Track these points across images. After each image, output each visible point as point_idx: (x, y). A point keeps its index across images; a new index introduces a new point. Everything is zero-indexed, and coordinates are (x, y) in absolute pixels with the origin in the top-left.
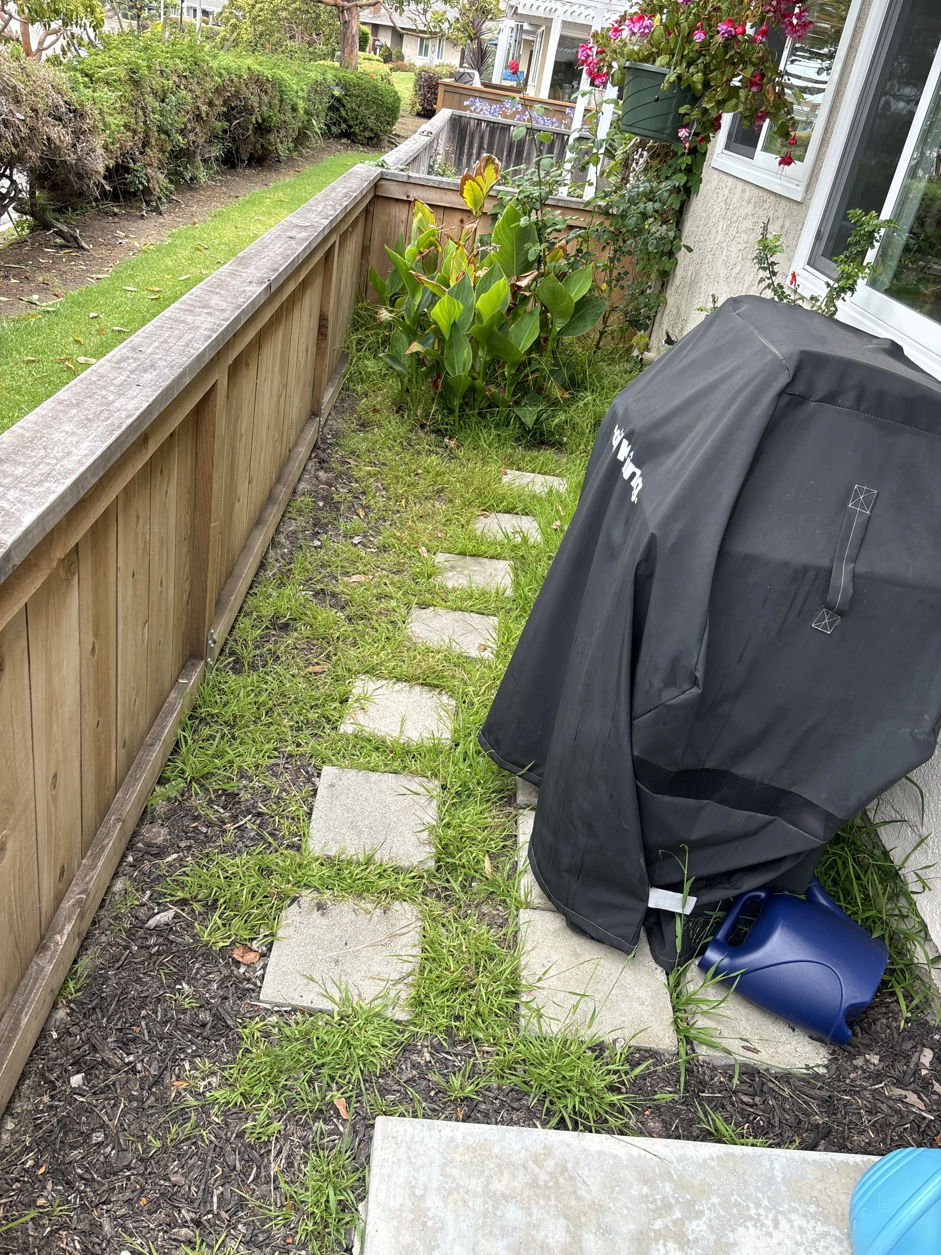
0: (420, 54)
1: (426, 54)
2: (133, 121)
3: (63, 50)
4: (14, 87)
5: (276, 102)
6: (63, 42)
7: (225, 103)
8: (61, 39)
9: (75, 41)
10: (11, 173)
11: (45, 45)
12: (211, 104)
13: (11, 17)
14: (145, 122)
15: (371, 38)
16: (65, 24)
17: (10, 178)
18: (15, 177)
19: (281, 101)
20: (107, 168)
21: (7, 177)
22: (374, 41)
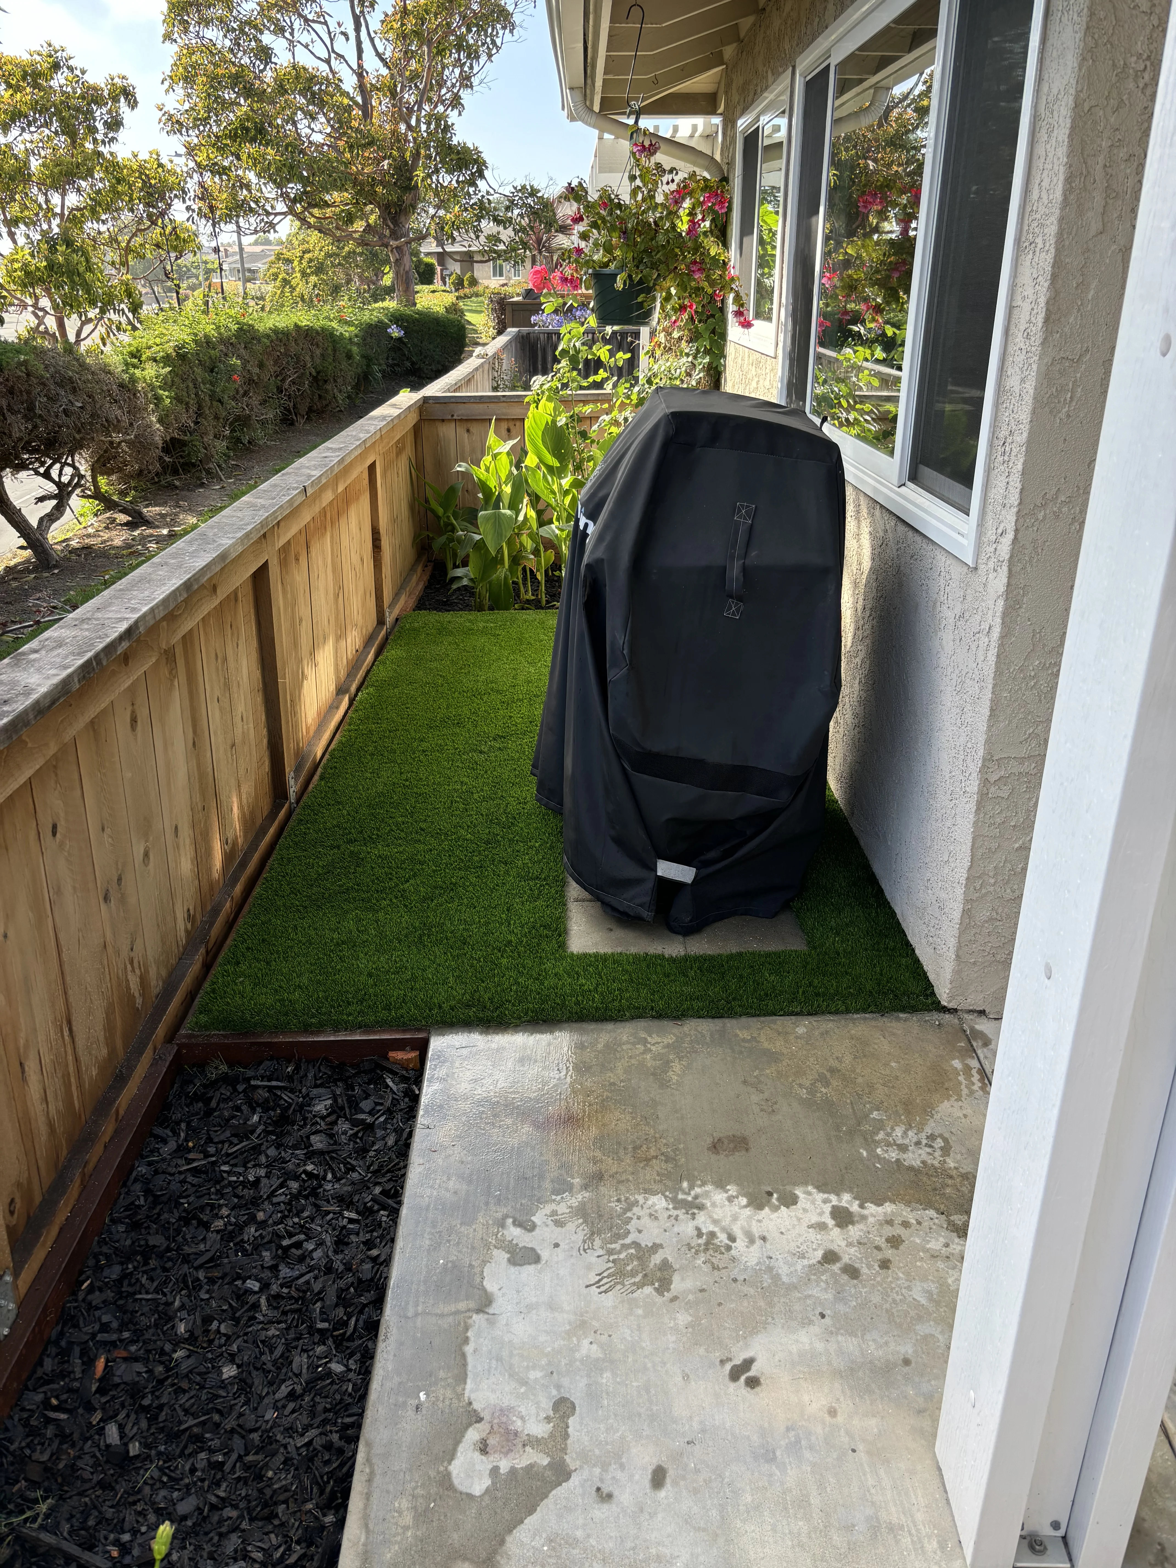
0: (495, 275)
1: (501, 275)
2: (185, 394)
3: (103, 339)
4: (70, 379)
5: (330, 351)
6: (101, 329)
7: (276, 362)
8: (99, 327)
9: (114, 327)
10: (73, 460)
11: (83, 336)
12: (261, 365)
13: (47, 313)
14: (196, 395)
15: (438, 269)
16: (103, 311)
17: (73, 466)
18: (77, 464)
19: (334, 350)
20: (165, 442)
21: (69, 465)
22: (442, 270)
